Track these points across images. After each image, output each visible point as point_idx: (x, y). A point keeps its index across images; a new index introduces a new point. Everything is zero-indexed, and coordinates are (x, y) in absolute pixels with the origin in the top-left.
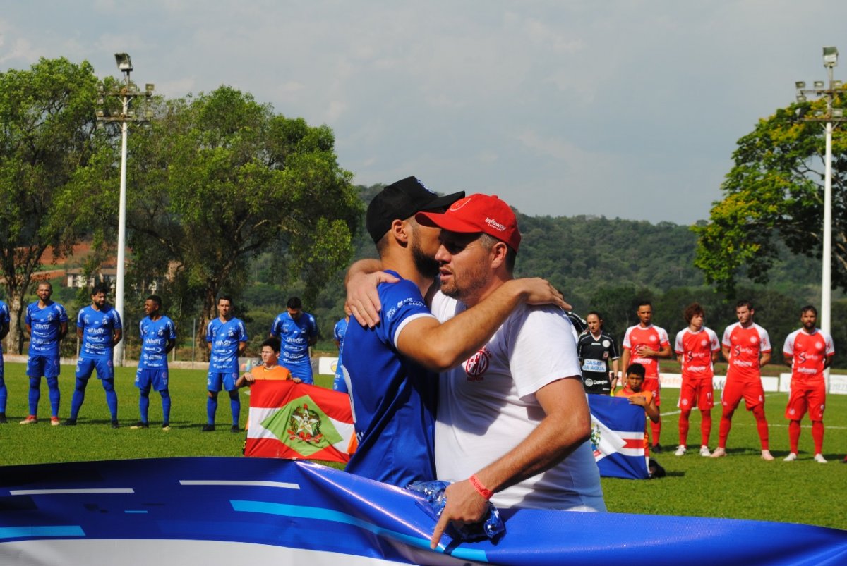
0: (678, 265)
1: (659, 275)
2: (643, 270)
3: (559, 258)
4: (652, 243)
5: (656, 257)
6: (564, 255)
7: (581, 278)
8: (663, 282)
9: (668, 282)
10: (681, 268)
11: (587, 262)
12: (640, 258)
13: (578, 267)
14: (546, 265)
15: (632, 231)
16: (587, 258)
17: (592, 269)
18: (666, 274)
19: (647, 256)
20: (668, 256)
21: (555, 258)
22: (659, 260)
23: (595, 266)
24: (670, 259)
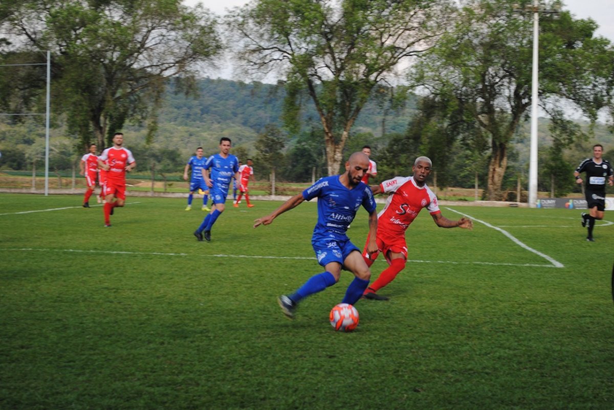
0: (266, 113)
1: (252, 120)
2: (240, 116)
3: (181, 107)
4: (246, 96)
5: (249, 106)
6: (185, 105)
7: (198, 122)
8: (255, 125)
9: (259, 125)
10: (268, 115)
11: (202, 110)
12: (238, 107)
13: (196, 114)
14: (172, 112)
15: (231, 88)
16: (201, 107)
17: (205, 116)
18: (257, 119)
19: (243, 105)
20: (259, 105)
21: (178, 107)
22: (251, 109)
23: (207, 113)
24: (260, 108)
